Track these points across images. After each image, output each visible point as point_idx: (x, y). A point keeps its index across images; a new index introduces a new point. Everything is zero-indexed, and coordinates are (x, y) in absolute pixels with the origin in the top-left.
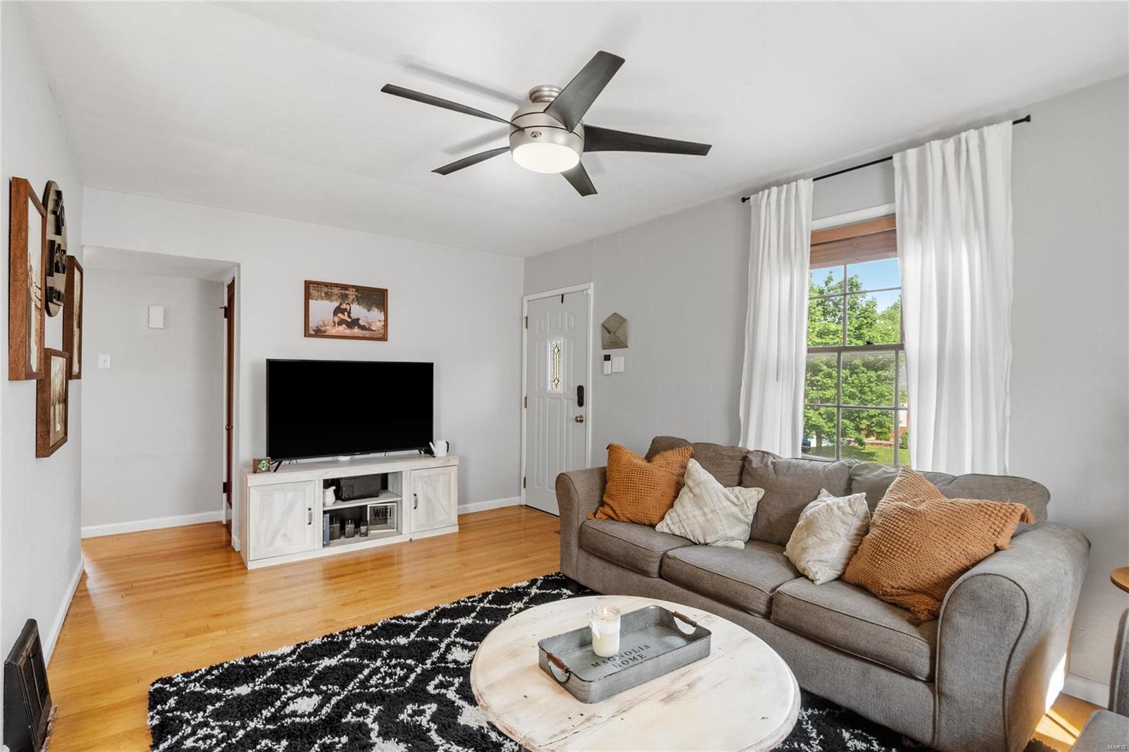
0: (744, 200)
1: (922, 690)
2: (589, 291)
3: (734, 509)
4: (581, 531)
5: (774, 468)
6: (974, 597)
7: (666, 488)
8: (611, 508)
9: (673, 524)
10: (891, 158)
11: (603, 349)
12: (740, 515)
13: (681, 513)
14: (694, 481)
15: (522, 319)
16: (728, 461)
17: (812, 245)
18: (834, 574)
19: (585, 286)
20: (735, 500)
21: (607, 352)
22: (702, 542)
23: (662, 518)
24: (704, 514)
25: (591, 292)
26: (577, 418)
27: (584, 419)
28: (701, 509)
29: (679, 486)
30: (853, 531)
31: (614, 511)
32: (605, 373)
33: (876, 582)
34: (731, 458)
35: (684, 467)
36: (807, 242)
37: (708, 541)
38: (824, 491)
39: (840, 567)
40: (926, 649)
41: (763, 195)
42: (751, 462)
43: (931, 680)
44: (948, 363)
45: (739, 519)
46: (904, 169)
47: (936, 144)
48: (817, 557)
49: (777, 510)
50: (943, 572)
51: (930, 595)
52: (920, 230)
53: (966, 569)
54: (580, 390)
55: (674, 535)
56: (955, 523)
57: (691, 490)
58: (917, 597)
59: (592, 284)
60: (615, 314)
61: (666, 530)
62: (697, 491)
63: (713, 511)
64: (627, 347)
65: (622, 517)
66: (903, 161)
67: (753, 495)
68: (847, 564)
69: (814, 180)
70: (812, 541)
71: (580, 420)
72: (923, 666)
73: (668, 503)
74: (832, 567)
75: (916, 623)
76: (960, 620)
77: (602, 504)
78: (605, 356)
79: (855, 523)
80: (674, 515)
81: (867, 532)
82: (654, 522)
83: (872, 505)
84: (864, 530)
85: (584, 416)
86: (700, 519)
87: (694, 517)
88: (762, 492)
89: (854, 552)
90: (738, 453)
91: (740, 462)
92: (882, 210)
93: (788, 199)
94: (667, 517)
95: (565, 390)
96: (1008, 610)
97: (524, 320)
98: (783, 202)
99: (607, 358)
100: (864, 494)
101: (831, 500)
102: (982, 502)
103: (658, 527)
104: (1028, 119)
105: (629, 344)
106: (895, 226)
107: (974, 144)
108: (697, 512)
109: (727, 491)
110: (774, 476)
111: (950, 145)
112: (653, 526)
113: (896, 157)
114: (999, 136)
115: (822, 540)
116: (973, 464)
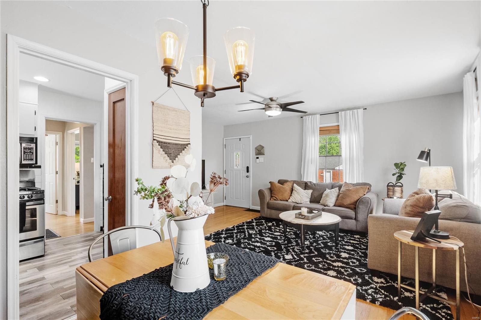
0: (301, 117)
1: (354, 221)
2: (250, 138)
3: (307, 195)
4: (268, 203)
5: (314, 185)
6: (363, 201)
7: (289, 191)
8: (275, 197)
9: (293, 199)
10: (338, 112)
11: (256, 155)
12: (308, 196)
13: (294, 197)
14: (296, 189)
15: (223, 145)
16: (302, 184)
17: (320, 131)
18: (333, 205)
19: (249, 136)
20: (306, 193)
21: (257, 156)
22: (300, 203)
23: (289, 199)
24: (300, 196)
25: (251, 138)
26: (247, 176)
27: (249, 176)
28: (299, 195)
29: (292, 190)
30: (336, 196)
31: (276, 198)
32: (257, 162)
33: (343, 204)
34: (303, 183)
35: (293, 186)
36: (318, 130)
37: (302, 203)
38: (327, 189)
39: (334, 203)
40: (354, 213)
41: (307, 117)
42: (308, 184)
43: (355, 219)
44: (351, 159)
45: (308, 197)
46: (341, 116)
47: (348, 111)
48: (330, 202)
49: (316, 194)
50: (355, 200)
51: (353, 205)
52: (345, 130)
53: (359, 199)
54: (248, 168)
55: (293, 202)
56: (357, 191)
57: (296, 191)
58: (351, 205)
59: (251, 136)
60: (260, 145)
61: (291, 201)
62: (297, 191)
63: (302, 196)
64: (264, 155)
65: (279, 199)
66: (341, 113)
67: (310, 192)
68: (335, 203)
69: (320, 115)
70: (328, 199)
71: (247, 177)
72: (354, 216)
73: (290, 195)
74: (333, 203)
75: (352, 209)
76: (360, 206)
77: (272, 197)
78: (257, 157)
79: (337, 194)
80: (293, 197)
81: (339, 195)
82: (287, 200)
83: (339, 190)
84: (338, 196)
85: (249, 175)
86: (300, 198)
87: (298, 197)
88: (312, 191)
89: (337, 200)
90: (304, 182)
91: (305, 184)
92: (336, 124)
93: (314, 119)
94: (291, 198)
95: (242, 168)
96: (368, 203)
97: (224, 146)
98: (312, 119)
99: (258, 158)
100: (338, 188)
101: (329, 190)
102: (361, 186)
103: (289, 201)
104: (366, 109)
105: (265, 154)
106: (339, 128)
107: (356, 113)
108: (299, 196)
109: (304, 191)
110: (314, 187)
111: (351, 112)
112: (287, 201)
113: (340, 112)
114: (361, 111)
115: (330, 198)
116: (356, 181)
